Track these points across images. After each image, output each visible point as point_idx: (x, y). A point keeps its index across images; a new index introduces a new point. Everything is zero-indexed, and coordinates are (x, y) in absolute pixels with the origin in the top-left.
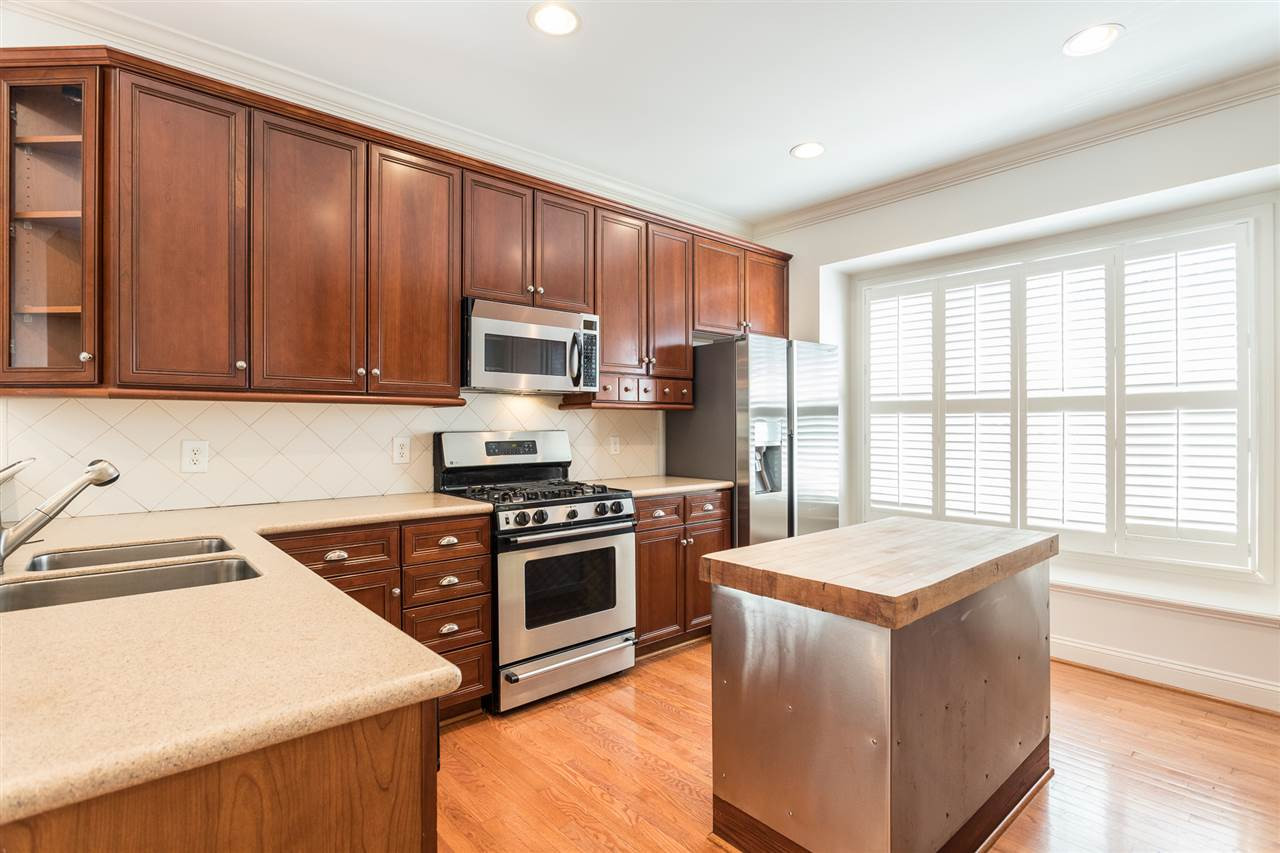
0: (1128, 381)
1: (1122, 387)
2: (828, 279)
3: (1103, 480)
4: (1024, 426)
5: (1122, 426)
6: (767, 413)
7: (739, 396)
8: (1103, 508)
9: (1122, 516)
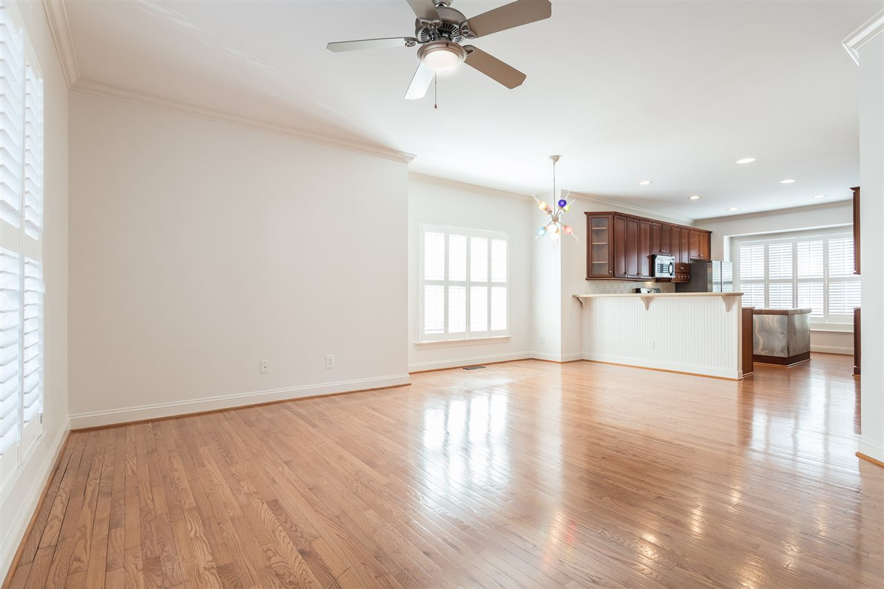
0: (830, 274)
1: (828, 275)
2: (726, 239)
3: (823, 302)
4: (797, 287)
5: (828, 286)
6: (717, 283)
7: (709, 278)
8: (822, 310)
9: (828, 312)
